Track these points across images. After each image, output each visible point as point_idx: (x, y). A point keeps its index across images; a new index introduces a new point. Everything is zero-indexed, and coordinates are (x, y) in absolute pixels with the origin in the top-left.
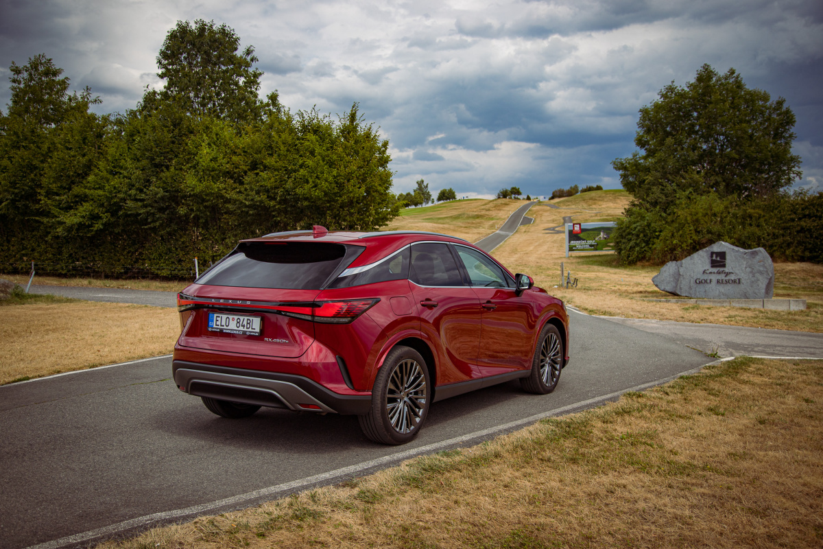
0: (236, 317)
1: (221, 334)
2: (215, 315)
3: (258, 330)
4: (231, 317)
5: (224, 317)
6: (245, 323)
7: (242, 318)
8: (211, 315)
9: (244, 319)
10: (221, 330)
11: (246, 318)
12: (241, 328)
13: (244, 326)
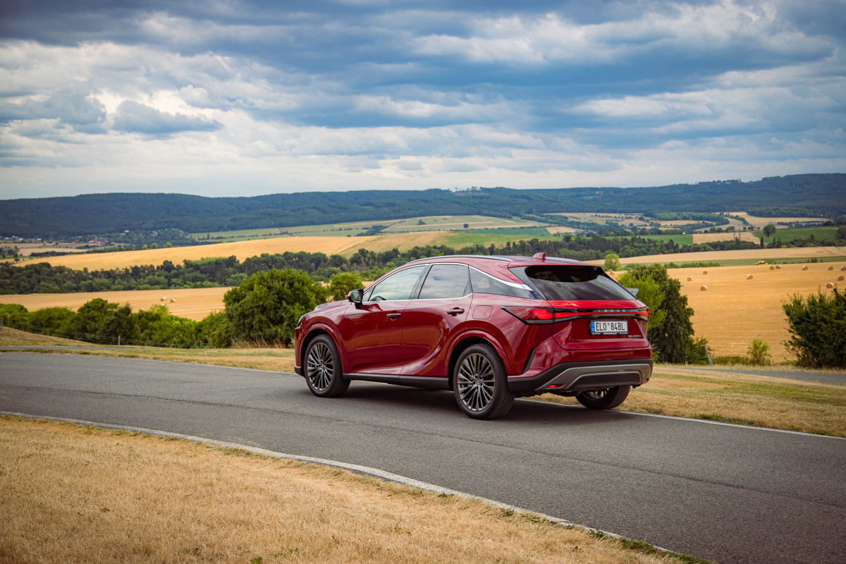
0: (610, 323)
1: (602, 336)
2: (595, 323)
3: (626, 330)
4: (607, 323)
5: (602, 323)
6: (617, 326)
7: (614, 323)
8: (592, 323)
9: (616, 323)
10: (602, 333)
11: (617, 322)
12: (615, 330)
13: (616, 328)
